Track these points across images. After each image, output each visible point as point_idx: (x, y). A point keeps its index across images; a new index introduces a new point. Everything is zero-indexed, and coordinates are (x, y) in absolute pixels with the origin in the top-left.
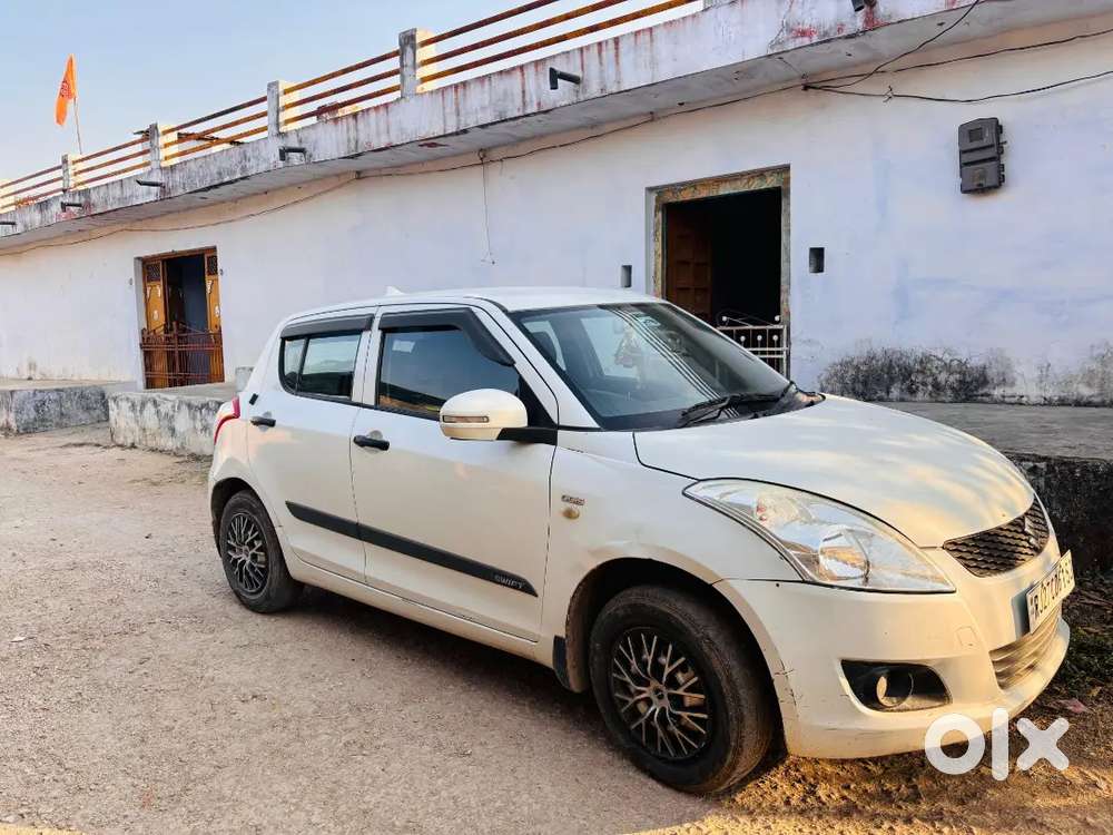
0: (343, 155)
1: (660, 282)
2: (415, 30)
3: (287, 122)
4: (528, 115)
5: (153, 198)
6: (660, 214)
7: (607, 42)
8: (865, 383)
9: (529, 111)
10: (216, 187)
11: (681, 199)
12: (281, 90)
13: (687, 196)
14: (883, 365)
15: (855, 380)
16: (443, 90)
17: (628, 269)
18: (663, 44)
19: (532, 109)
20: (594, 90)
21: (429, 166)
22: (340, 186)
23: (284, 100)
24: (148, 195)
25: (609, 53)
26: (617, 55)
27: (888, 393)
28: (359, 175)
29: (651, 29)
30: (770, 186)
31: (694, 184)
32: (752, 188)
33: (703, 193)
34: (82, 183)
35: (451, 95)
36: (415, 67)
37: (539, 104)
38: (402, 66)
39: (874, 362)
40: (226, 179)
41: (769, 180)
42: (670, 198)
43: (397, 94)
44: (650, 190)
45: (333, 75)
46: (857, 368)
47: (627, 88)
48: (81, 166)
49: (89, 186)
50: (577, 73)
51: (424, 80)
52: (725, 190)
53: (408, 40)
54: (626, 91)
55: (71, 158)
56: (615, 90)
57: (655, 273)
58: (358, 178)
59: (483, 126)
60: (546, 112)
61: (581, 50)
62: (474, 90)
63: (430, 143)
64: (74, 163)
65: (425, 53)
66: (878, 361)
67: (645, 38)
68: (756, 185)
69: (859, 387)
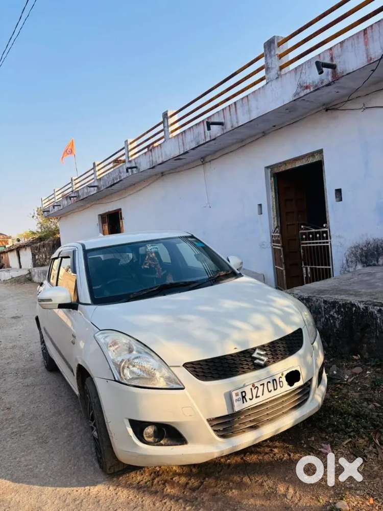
0: (148, 168)
1: (275, 210)
2: (167, 111)
3: (132, 156)
4: (207, 142)
5: (95, 192)
6: (272, 179)
7: (232, 104)
8: (366, 257)
9: (207, 140)
10: (113, 185)
11: (280, 170)
12: (129, 142)
13: (283, 169)
14: (374, 247)
15: (361, 255)
16: (178, 135)
17: (260, 205)
18: (253, 103)
19: (208, 139)
20: (229, 127)
21: (185, 167)
22: (157, 179)
23: (130, 147)
24: (93, 191)
25: (233, 109)
26: (236, 110)
27: (378, 262)
28: (163, 174)
29: (247, 96)
30: (317, 160)
31: (285, 163)
32: (309, 162)
33: (289, 167)
34: (78, 188)
35: (180, 137)
36: (168, 127)
37: (210, 137)
38: (164, 127)
39: (369, 245)
40: (115, 182)
41: (316, 157)
42: (276, 170)
43: (163, 140)
44: (267, 168)
45: (144, 135)
46: (362, 249)
47: (241, 125)
48: (77, 181)
49: (77, 190)
50: (222, 120)
51: (172, 132)
52: (298, 164)
53: (165, 116)
54: (242, 125)
55: (74, 178)
56: (236, 126)
57: (273, 207)
58: (163, 176)
59: (193, 149)
60: (214, 139)
61: (223, 109)
62: (188, 133)
63: (177, 158)
64: (75, 180)
65: (171, 121)
66: (371, 246)
67: (245, 100)
68: (311, 160)
69: (364, 259)
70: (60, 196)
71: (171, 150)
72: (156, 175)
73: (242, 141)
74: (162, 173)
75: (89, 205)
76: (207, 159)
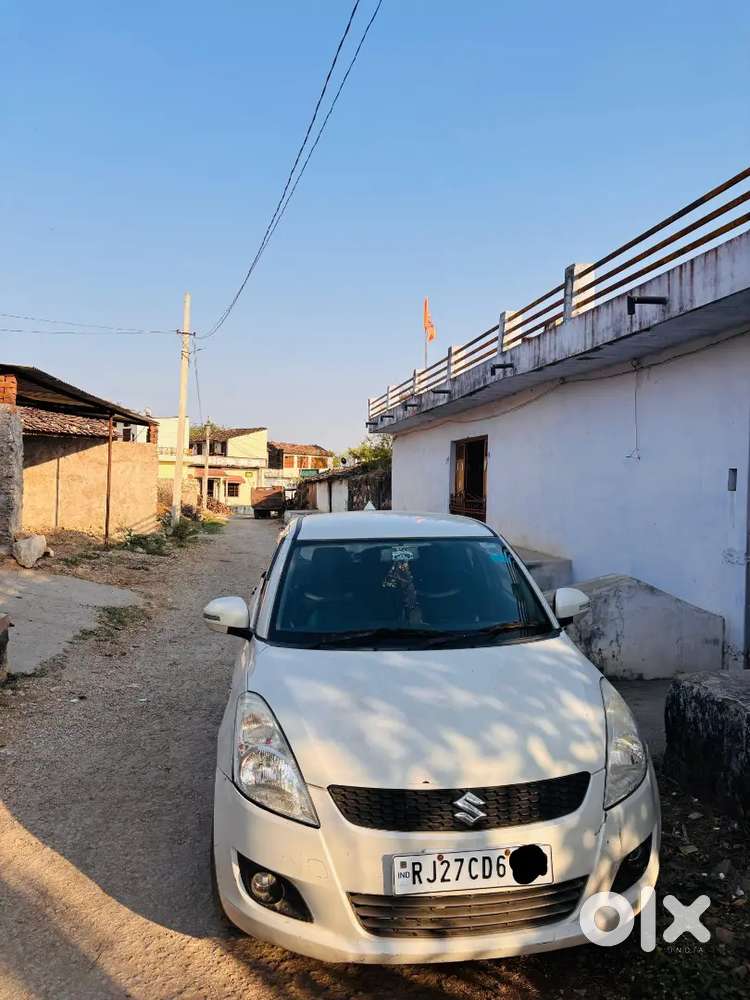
0: (533, 368)
2: (574, 265)
3: (509, 343)
4: (635, 333)
5: (445, 401)
7: (685, 263)
9: (634, 331)
10: (472, 394)
12: (506, 318)
16: (586, 314)
17: (734, 471)
18: (725, 264)
19: (636, 329)
20: (675, 309)
22: (553, 389)
23: (508, 326)
24: (443, 400)
25: (686, 274)
26: (692, 276)
28: (564, 380)
29: (716, 249)
34: (422, 389)
35: (589, 318)
36: (573, 295)
37: (640, 324)
38: (566, 295)
40: (477, 387)
43: (561, 319)
45: (533, 305)
47: (697, 306)
48: (423, 377)
49: (421, 392)
50: (665, 295)
51: (579, 305)
53: (570, 274)
54: (700, 308)
55: (418, 372)
56: (689, 308)
58: (564, 383)
59: (610, 343)
60: (648, 330)
61: (668, 272)
62: (604, 310)
63: (583, 356)
64: (420, 375)
65: (579, 284)
67: (712, 257)
70: (397, 398)
71: (571, 340)
72: (552, 381)
73: (714, 333)
74: (563, 378)
75: (440, 421)
76: (646, 362)
